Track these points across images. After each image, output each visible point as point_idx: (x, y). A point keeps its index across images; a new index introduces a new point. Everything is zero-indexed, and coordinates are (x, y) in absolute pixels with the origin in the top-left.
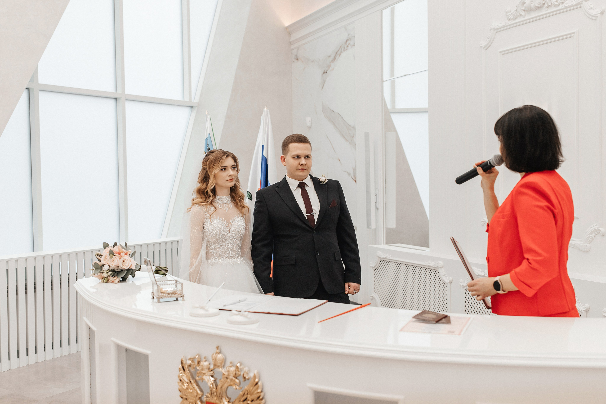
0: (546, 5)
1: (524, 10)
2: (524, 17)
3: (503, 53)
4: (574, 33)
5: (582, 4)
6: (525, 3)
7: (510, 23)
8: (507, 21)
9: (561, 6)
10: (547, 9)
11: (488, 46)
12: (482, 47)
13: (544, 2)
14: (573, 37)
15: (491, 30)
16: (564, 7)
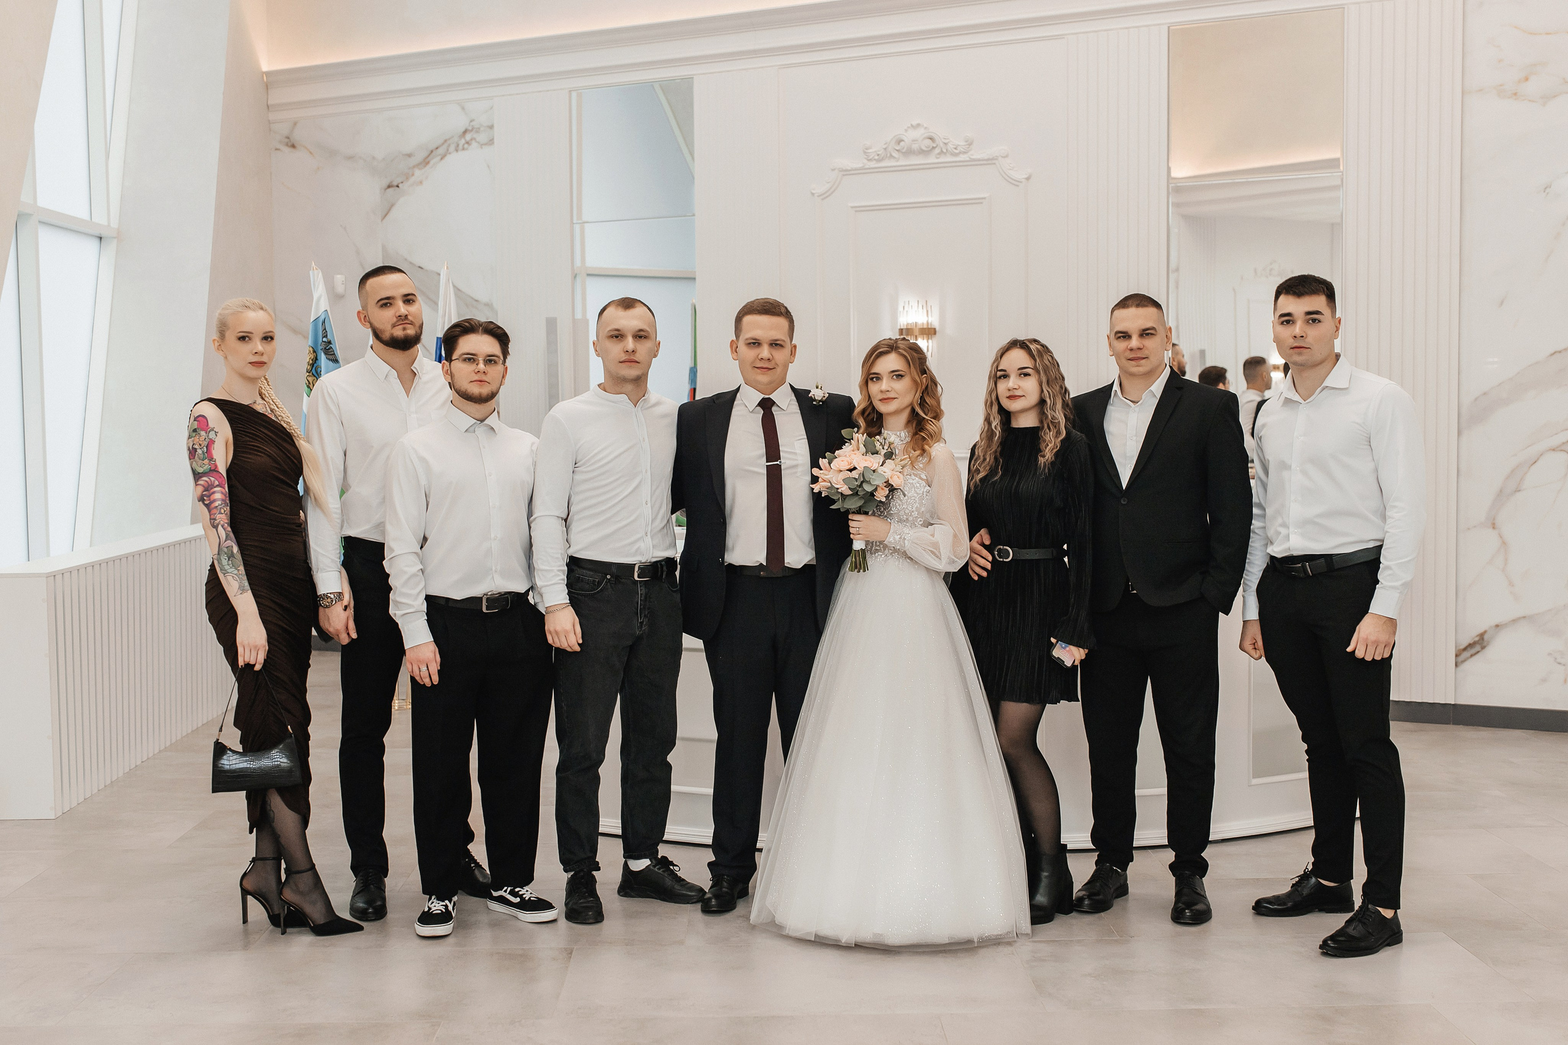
0: (937, 151)
1: (897, 150)
2: (898, 161)
3: (858, 209)
4: (985, 198)
5: (996, 159)
6: (903, 141)
7: (872, 166)
8: (865, 161)
9: (962, 157)
10: (938, 156)
11: (828, 194)
12: (816, 195)
13: (935, 146)
14: (982, 203)
15: (833, 170)
16: (968, 159)
